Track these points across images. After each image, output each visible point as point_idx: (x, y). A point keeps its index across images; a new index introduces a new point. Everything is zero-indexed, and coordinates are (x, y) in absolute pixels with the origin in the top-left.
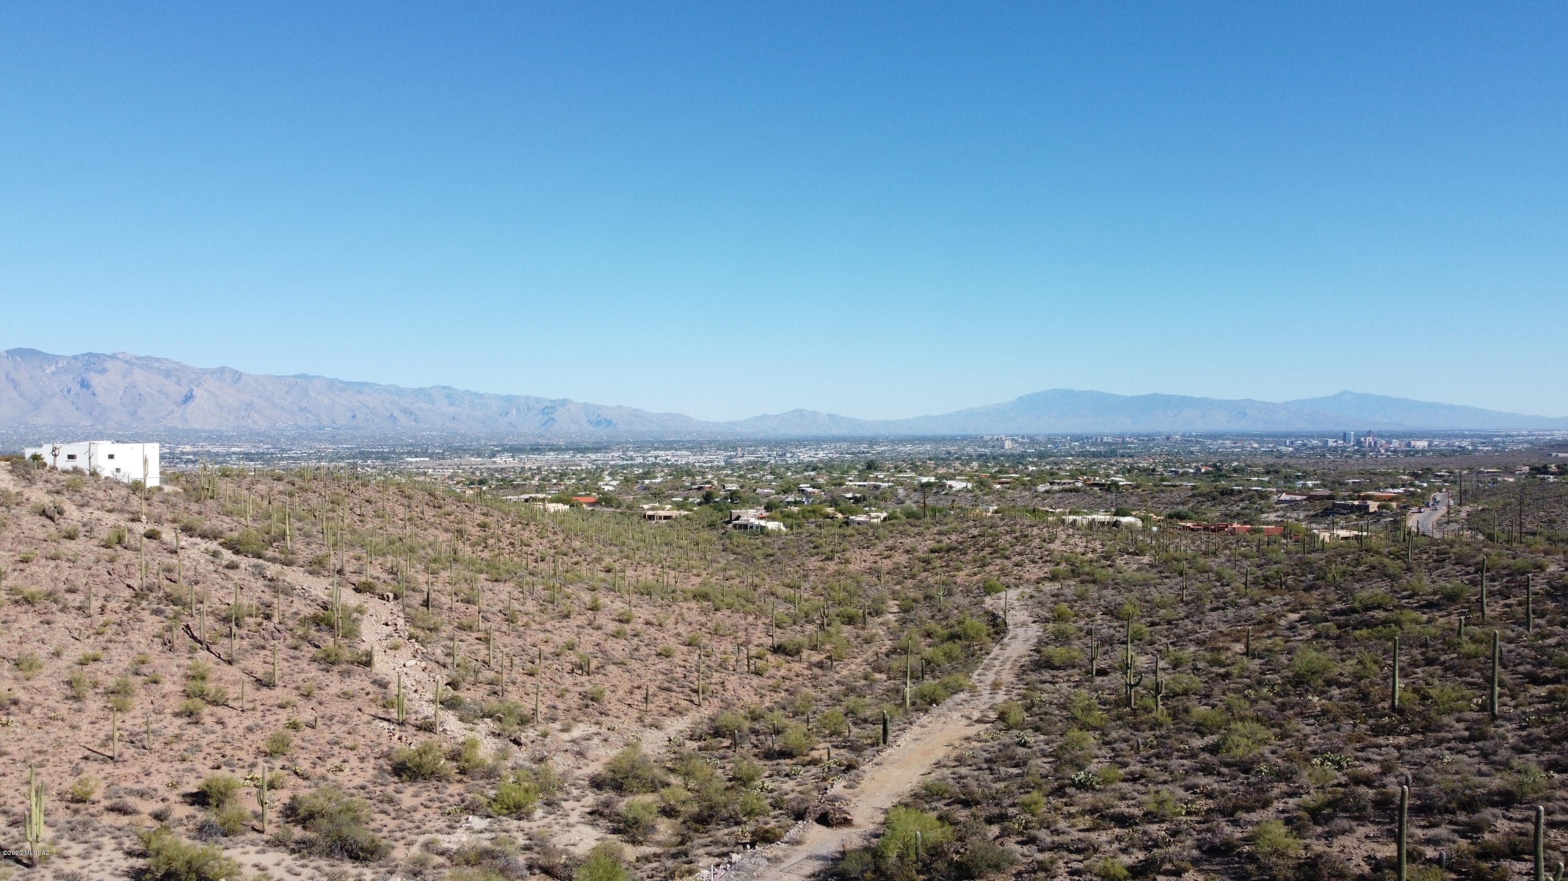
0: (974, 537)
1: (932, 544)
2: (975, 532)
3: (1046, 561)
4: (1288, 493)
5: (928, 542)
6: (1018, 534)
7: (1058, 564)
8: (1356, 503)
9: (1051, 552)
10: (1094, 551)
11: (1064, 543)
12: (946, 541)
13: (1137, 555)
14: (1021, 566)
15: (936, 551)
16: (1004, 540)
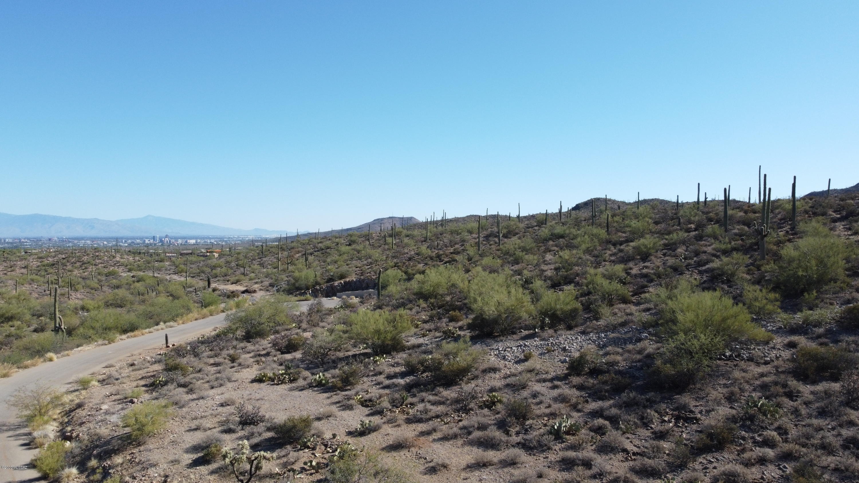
0: (63, 259)
1: (39, 264)
3: (120, 265)
5: (34, 263)
6: (92, 256)
7: (127, 266)
8: (208, 254)
9: (119, 262)
10: (139, 261)
11: (122, 258)
12: (46, 262)
13: (161, 261)
14: (107, 268)
15: (44, 266)
16: (85, 258)
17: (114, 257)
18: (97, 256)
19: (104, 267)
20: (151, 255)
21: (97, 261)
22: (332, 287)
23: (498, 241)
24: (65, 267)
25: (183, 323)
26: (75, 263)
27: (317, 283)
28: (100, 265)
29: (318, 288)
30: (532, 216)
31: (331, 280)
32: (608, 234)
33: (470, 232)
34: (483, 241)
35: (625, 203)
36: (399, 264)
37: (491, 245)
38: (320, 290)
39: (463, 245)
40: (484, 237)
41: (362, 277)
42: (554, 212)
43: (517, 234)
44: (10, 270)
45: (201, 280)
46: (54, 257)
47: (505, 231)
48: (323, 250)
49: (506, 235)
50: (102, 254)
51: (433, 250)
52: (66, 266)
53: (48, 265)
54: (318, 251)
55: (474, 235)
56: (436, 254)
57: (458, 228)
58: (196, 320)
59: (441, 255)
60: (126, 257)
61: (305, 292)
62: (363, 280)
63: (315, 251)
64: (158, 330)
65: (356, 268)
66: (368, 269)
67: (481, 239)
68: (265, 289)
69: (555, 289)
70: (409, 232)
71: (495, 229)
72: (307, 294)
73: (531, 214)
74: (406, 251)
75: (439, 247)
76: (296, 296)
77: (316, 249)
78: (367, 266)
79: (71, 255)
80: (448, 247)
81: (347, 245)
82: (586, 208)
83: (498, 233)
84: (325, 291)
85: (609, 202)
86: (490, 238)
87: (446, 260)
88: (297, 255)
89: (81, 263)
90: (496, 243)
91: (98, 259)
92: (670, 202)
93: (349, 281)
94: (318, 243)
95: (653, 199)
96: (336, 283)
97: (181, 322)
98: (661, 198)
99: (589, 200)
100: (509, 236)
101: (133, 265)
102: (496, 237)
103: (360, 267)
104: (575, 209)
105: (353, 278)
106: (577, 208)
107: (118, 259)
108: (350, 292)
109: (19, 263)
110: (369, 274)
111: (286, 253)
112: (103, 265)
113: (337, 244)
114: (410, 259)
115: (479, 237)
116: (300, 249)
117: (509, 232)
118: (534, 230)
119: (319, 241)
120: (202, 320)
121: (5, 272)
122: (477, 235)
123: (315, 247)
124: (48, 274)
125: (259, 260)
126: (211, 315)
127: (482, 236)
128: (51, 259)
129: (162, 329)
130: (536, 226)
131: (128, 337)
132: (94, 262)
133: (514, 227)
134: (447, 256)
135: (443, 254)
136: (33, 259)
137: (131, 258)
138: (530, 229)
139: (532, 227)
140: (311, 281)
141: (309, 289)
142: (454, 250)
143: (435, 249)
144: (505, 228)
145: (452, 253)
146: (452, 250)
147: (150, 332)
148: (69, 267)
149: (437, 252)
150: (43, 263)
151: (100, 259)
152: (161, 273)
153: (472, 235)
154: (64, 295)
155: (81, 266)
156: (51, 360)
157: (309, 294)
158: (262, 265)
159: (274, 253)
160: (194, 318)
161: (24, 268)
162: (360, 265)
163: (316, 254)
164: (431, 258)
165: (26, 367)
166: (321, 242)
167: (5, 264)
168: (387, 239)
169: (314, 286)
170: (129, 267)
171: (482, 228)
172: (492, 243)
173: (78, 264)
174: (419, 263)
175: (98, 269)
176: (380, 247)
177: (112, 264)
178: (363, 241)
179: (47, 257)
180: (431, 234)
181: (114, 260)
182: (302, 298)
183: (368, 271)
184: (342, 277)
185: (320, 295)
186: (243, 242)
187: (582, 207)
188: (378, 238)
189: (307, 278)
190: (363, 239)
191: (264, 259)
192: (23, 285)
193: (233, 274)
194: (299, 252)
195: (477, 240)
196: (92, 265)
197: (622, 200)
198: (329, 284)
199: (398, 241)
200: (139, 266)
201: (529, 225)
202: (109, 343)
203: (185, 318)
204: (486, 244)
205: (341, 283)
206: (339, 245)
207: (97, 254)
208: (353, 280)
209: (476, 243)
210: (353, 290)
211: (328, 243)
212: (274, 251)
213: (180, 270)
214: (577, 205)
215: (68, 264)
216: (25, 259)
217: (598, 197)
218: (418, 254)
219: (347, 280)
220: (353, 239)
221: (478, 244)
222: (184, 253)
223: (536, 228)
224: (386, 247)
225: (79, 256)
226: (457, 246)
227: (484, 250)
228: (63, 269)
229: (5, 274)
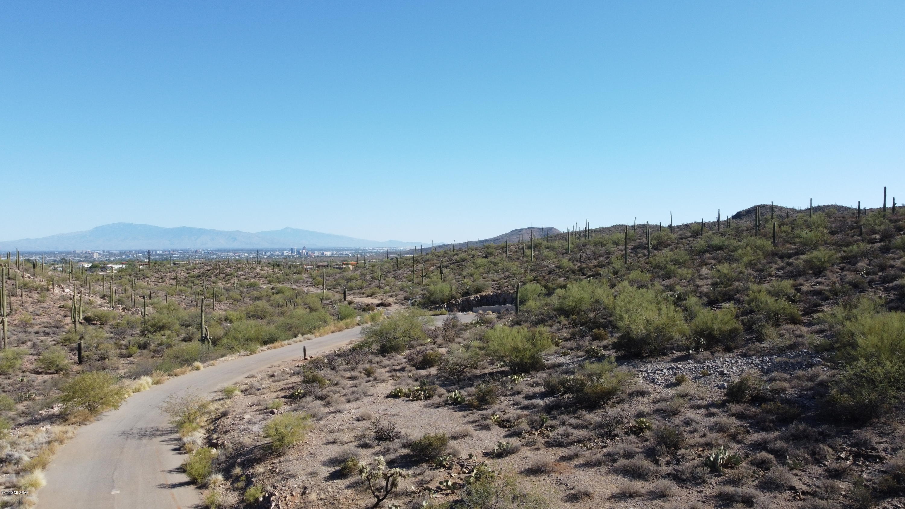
0: (208, 270)
2: (209, 268)
3: (260, 277)
4: (306, 265)
5: (182, 274)
6: (234, 267)
7: (266, 278)
8: (344, 266)
9: (259, 274)
10: (278, 273)
11: (262, 270)
12: (193, 273)
13: (299, 273)
15: (191, 277)
16: (228, 270)
17: (255, 269)
18: (239, 268)
19: (246, 279)
20: (290, 267)
21: (239, 273)
22: (468, 301)
23: (647, 253)
24: (209, 279)
25: (320, 336)
26: (219, 275)
27: (453, 297)
28: (242, 277)
29: (453, 302)
30: (686, 225)
31: (467, 293)
32: (775, 246)
33: (616, 243)
34: (631, 253)
35: (795, 210)
36: (539, 278)
37: (639, 258)
38: (456, 304)
39: (608, 258)
40: (632, 249)
41: (499, 291)
42: (712, 221)
43: (669, 245)
44: (160, 281)
45: (337, 292)
46: (200, 269)
47: (655, 242)
48: (458, 262)
49: (656, 247)
50: (243, 266)
51: (575, 263)
52: (211, 277)
53: (194, 277)
54: (453, 263)
55: (620, 247)
56: (579, 267)
57: (602, 240)
58: (333, 332)
59: (584, 268)
60: (265, 268)
61: (440, 306)
62: (500, 295)
63: (451, 264)
64: (296, 342)
65: (493, 281)
66: (506, 282)
67: (628, 251)
68: (399, 302)
69: (712, 306)
70: (549, 244)
71: (644, 240)
72: (442, 308)
73: (685, 223)
74: (546, 264)
75: (582, 259)
76: (431, 310)
77: (452, 262)
78: (505, 279)
79: (215, 267)
80: (592, 259)
81: (483, 257)
82: (749, 216)
83: (648, 244)
84: (461, 306)
85: (775, 210)
86: (639, 250)
87: (589, 273)
88: (432, 268)
89: (225, 275)
90: (645, 255)
91: (240, 271)
92: (850, 208)
93: (485, 295)
94: (454, 255)
95: (828, 206)
96: (472, 298)
97: (318, 334)
98: (839, 204)
99: (752, 208)
100: (660, 248)
101: (273, 277)
102: (645, 248)
103: (497, 281)
104: (734, 217)
105: (489, 292)
106: (739, 216)
107: (258, 271)
108: (486, 307)
109: (169, 274)
110: (506, 288)
111: (420, 266)
112: (244, 277)
113: (473, 256)
114: (550, 273)
115: (625, 250)
116: (435, 261)
117: (660, 244)
118: (688, 241)
119: (454, 253)
120: (338, 333)
121: (156, 283)
122: (623, 247)
123: (450, 259)
124: (194, 285)
125: (394, 272)
126: (347, 328)
127: (630, 247)
128: (197, 271)
129: (300, 341)
130: (691, 237)
131: (268, 349)
132: (236, 274)
133: (666, 238)
134: (590, 269)
135: (586, 268)
136: (181, 270)
137: (271, 270)
138: (684, 240)
139: (686, 238)
140: (447, 294)
141: (443, 303)
142: (599, 262)
143: (577, 261)
144: (655, 239)
145: (595, 266)
146: (596, 263)
147: (288, 344)
148: (214, 279)
149: (579, 265)
150: (190, 275)
151: (242, 271)
152: (299, 285)
153: (618, 247)
154: (209, 306)
155: (224, 278)
156: (198, 369)
157: (445, 308)
158: (396, 278)
159: (409, 265)
160: (331, 331)
161: (174, 279)
162: (497, 279)
163: (451, 266)
164: (573, 272)
165: (176, 375)
166: (456, 255)
167: (156, 275)
168: (526, 251)
169: (449, 300)
170: (268, 279)
171: (629, 239)
172: (640, 255)
173: (222, 276)
174: (560, 277)
175: (240, 281)
176: (518, 259)
177: (253, 276)
178: (500, 253)
179: (193, 268)
180: (573, 246)
181: (255, 271)
182: (438, 312)
183: (506, 285)
184: (478, 291)
185: (456, 309)
186: (378, 254)
187: (744, 215)
188: (516, 250)
189: (442, 292)
190: (500, 251)
191: (399, 272)
192: (172, 295)
193: (369, 287)
194: (434, 265)
195: (624, 252)
196: (234, 276)
197: (792, 207)
198: (464, 298)
199: (537, 253)
200: (278, 278)
201: (683, 236)
202: (251, 354)
203: (322, 331)
204: (634, 257)
205: (477, 297)
206: (476, 257)
207: (239, 266)
208: (489, 294)
209: (622, 256)
210: (489, 305)
211: (464, 255)
212: (409, 263)
213: (317, 282)
214: (738, 213)
215: (212, 276)
216: (174, 271)
217: (763, 203)
218: (559, 267)
219: (484, 294)
220: (490, 250)
221: (624, 257)
222: (320, 265)
223: (690, 239)
224: (525, 259)
225: (223, 268)
226: (601, 259)
227: (631, 263)
228: (208, 280)
229: (157, 285)
